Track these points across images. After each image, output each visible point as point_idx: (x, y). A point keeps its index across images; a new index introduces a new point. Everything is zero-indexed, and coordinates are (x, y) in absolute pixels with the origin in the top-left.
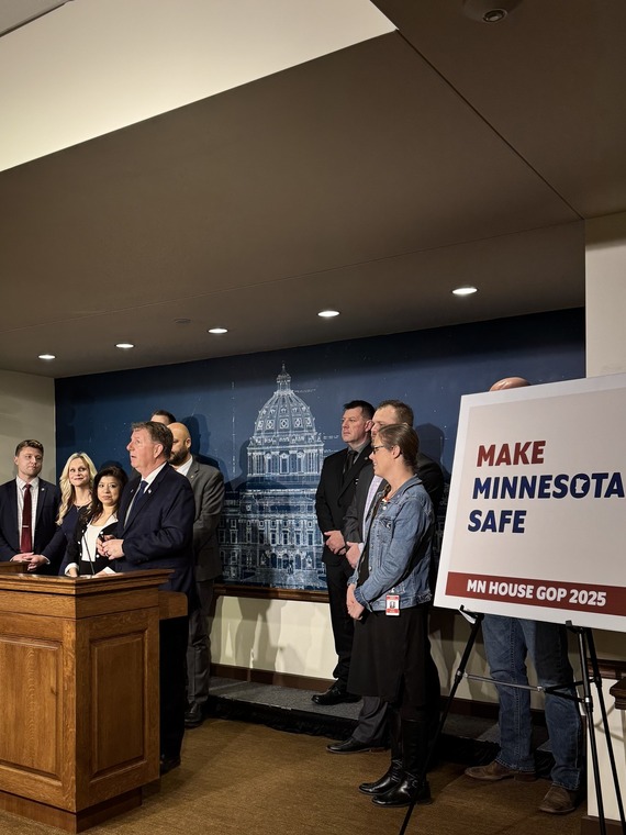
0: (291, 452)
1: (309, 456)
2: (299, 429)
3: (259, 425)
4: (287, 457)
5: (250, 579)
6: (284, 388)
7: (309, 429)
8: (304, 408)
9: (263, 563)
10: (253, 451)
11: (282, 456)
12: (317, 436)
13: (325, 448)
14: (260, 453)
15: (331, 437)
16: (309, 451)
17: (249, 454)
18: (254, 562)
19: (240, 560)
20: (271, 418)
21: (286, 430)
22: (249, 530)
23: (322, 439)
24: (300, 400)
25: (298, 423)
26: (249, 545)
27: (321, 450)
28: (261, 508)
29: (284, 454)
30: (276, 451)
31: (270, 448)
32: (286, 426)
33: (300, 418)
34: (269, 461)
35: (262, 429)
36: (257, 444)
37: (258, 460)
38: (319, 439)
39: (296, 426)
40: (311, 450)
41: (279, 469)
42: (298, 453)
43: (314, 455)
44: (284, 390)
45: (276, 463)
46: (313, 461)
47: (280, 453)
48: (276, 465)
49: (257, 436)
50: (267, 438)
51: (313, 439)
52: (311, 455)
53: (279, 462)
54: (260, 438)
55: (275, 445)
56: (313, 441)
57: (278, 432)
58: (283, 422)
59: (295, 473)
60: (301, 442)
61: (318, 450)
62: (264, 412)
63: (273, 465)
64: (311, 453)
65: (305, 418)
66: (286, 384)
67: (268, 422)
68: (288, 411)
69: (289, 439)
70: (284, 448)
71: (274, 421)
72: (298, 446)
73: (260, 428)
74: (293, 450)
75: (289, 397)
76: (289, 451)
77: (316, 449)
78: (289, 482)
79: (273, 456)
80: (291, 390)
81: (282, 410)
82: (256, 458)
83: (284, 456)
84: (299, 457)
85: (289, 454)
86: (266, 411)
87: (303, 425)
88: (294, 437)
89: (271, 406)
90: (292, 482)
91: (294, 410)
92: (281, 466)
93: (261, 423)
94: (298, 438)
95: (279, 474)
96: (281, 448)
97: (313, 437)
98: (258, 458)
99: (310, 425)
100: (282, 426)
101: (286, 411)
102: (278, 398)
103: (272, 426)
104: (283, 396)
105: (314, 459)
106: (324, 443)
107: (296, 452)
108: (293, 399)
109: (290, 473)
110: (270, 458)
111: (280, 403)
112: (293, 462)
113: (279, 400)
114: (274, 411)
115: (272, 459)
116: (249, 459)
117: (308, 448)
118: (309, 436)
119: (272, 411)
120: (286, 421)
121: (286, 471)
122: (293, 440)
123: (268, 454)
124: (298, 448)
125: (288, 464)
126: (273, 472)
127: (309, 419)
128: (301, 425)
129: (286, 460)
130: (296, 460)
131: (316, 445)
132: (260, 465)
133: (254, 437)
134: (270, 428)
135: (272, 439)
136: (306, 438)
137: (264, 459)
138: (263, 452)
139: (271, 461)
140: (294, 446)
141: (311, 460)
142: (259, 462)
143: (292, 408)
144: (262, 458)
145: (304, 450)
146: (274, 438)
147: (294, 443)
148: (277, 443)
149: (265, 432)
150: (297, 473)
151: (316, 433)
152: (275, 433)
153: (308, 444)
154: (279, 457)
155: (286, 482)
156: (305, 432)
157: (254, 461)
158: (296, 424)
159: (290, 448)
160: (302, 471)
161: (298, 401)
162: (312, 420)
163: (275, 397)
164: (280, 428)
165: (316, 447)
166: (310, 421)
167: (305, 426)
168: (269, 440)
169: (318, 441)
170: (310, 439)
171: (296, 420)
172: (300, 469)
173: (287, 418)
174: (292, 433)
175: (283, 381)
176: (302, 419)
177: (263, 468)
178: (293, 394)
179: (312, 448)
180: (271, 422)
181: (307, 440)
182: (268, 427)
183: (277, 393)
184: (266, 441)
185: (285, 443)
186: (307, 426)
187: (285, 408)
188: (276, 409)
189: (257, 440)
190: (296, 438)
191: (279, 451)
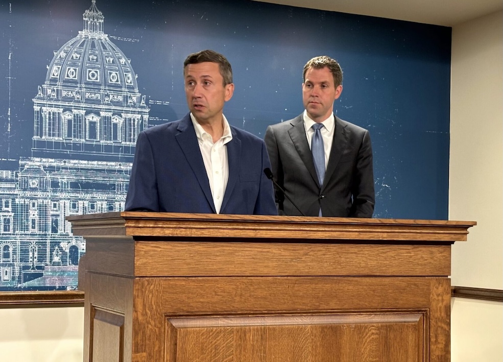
0: (103, 114)
1: (128, 122)
2: (116, 86)
3: (54, 71)
4: (96, 119)
5: (35, 283)
6: (94, 28)
7: (129, 87)
8: (123, 61)
9: (56, 259)
10: (44, 105)
12: (140, 99)
13: (150, 114)
14: (55, 110)
15: (159, 103)
16: (130, 116)
17: (36, 108)
18: (41, 258)
19: (18, 257)
20: (74, 64)
21: (94, 83)
22: (34, 214)
23: (147, 103)
24: (117, 49)
25: (114, 78)
26: (32, 235)
27: (146, 117)
28: (55, 184)
29: (92, 115)
30: (80, 109)
31: (71, 105)
32: (97, 79)
33: (118, 73)
34: (69, 121)
35: (58, 77)
36: (49, 96)
37: (52, 118)
38: (144, 102)
39: (111, 81)
40: (132, 115)
41: (85, 134)
42: (114, 117)
43: (136, 121)
44: (94, 31)
45: (80, 125)
46: (134, 129)
47: (87, 114)
48: (80, 128)
49: (50, 85)
50: (65, 91)
51: (135, 101)
52: (132, 122)
53: (85, 125)
54: (55, 89)
55: (79, 102)
56: (135, 104)
57: (83, 85)
58: (91, 73)
59: (109, 142)
60: (118, 102)
61: (142, 116)
62: (63, 54)
63: (74, 127)
64: (132, 119)
65: (124, 73)
66: (98, 24)
67: (69, 69)
68: (99, 60)
69: (100, 96)
70: (93, 107)
71: (77, 69)
72: (113, 107)
73: (56, 75)
74: (105, 111)
75: (102, 42)
76: (101, 113)
77: (138, 114)
78: (100, 152)
79: (74, 116)
80: (105, 33)
81: (91, 57)
82: (48, 116)
83: (93, 117)
84: (114, 121)
85: (100, 116)
86: (65, 54)
87: (121, 81)
88: (108, 96)
89: (74, 49)
90: (104, 153)
91: (108, 60)
92: (87, 130)
93: (57, 69)
94: (114, 96)
95: (84, 140)
96: (88, 106)
97: (135, 99)
98: (52, 115)
99: (131, 83)
100: (89, 78)
101: (97, 60)
102: (85, 41)
103: (74, 76)
104: (93, 39)
105: (136, 126)
106: (149, 108)
107: (110, 114)
108: (107, 46)
109: (102, 141)
110: (70, 117)
111: (88, 48)
112: (105, 127)
113: (86, 43)
114: (78, 56)
115: (75, 119)
116: (36, 115)
117: (127, 112)
118: (130, 97)
119: (74, 55)
120: (97, 72)
121: (95, 138)
122: (106, 99)
123: (67, 112)
124: (113, 110)
125: (99, 129)
126: (75, 137)
127: (130, 75)
128: (117, 81)
129: (95, 123)
130: (111, 124)
131: (139, 110)
132: (54, 125)
133: (45, 86)
134: (71, 77)
135: (74, 93)
136: (126, 98)
137: (61, 118)
138: (60, 108)
139: (73, 121)
140: (107, 107)
141: (132, 128)
142: (52, 121)
143: (106, 57)
144: (57, 117)
145: (122, 114)
146: (78, 92)
147: (107, 102)
148: (81, 99)
149: (64, 82)
150: (112, 142)
151: (139, 95)
152: (79, 85)
153: (128, 106)
154: (85, 119)
155: (94, 152)
156: (124, 91)
157: (44, 119)
158: (111, 78)
159: (101, 109)
160: (119, 140)
161: (114, 50)
162: (133, 78)
163: (81, 38)
164: (88, 80)
165: (138, 112)
166: (131, 78)
167: (123, 83)
168: (70, 93)
169: (141, 105)
170: (131, 101)
171: (110, 73)
172: (115, 138)
173: (98, 68)
174: (105, 90)
175: (94, 20)
176: (120, 73)
177: (59, 130)
178: (107, 39)
179: (134, 112)
180: (74, 71)
181: (127, 102)
182: (68, 76)
183: (83, 32)
184: (64, 94)
185: (93, 100)
186: (127, 84)
187: (95, 55)
188: (80, 54)
189: (50, 90)
190: (111, 96)
191: (85, 110)
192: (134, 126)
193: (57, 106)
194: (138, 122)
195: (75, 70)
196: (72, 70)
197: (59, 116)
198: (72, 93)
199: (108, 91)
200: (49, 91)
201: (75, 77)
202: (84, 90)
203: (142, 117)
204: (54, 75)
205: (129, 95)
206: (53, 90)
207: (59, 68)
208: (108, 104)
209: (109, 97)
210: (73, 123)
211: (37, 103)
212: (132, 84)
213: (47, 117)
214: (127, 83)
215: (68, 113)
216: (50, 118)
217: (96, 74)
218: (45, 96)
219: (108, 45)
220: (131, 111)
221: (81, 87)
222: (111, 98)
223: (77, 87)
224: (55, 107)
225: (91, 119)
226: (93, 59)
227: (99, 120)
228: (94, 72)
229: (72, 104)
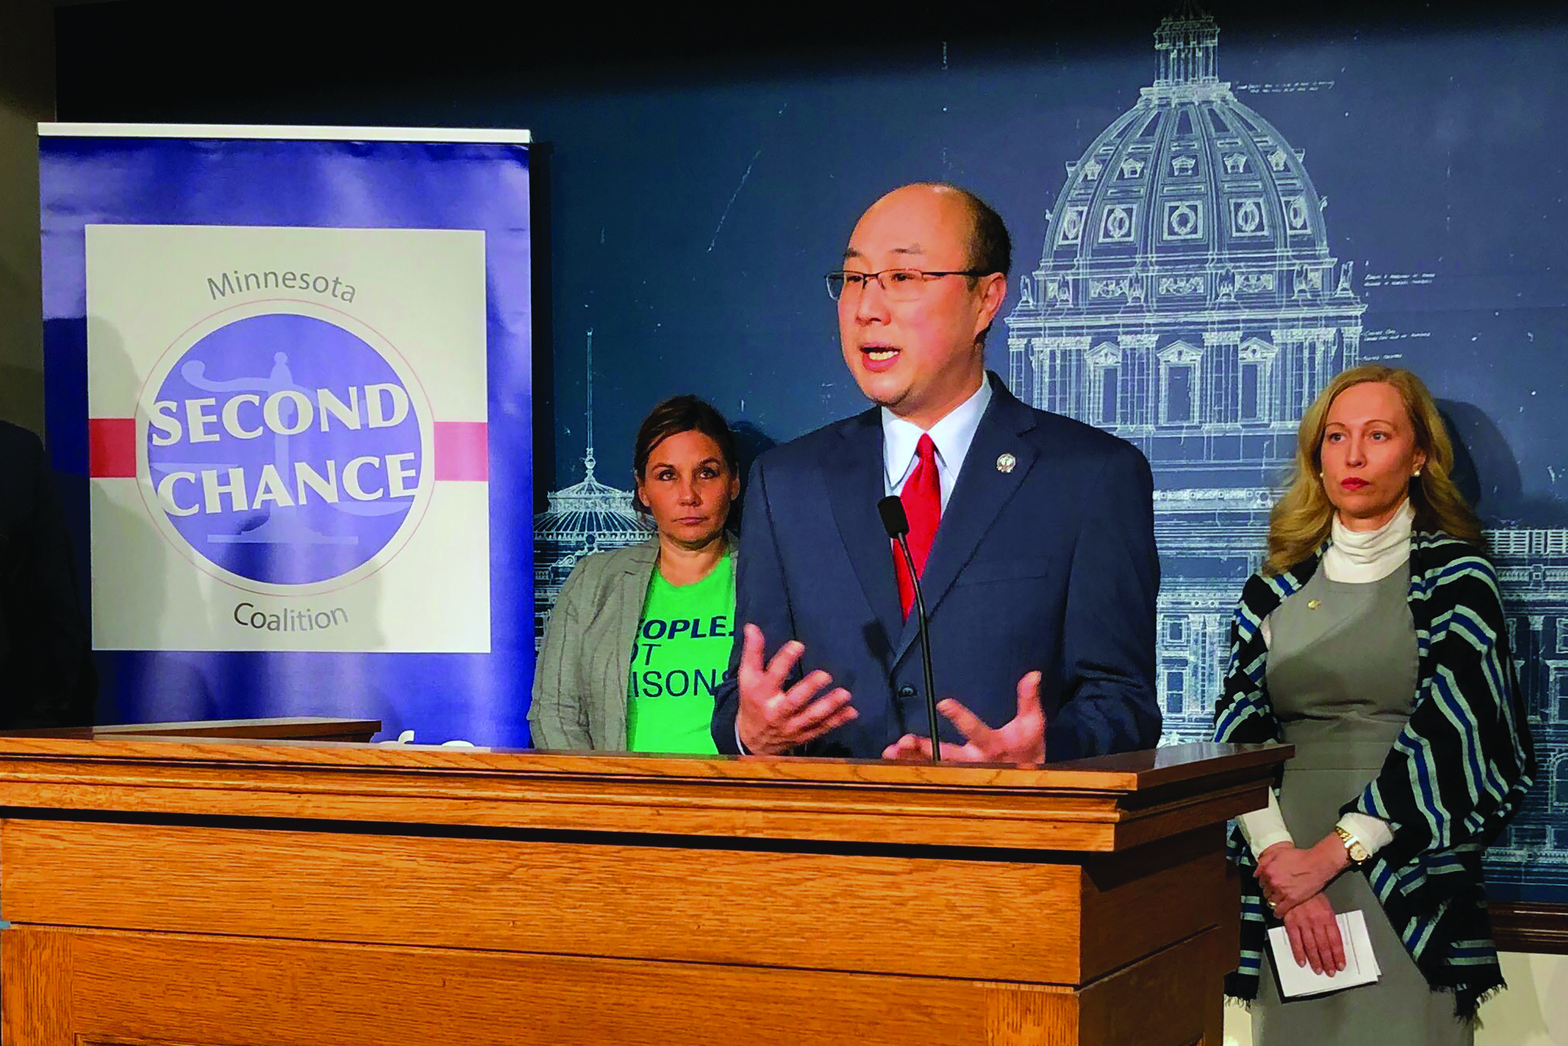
0: (1211, 338)
1: (1293, 357)
2: (1257, 244)
3: (1067, 225)
4: (1191, 357)
6: (1186, 69)
7: (1298, 242)
8: (1279, 158)
10: (1036, 332)
11: (1170, 356)
12: (1334, 276)
13: (1368, 321)
14: (1068, 343)
15: (1398, 280)
17: (1015, 343)
20: (1125, 196)
21: (1188, 246)
23: (1357, 284)
24: (1260, 124)
25: (1248, 218)
27: (1353, 333)
29: (1179, 345)
30: (1141, 333)
31: (1117, 322)
32: (1195, 231)
33: (1261, 201)
34: (1110, 373)
35: (1079, 241)
36: (1052, 304)
37: (1058, 368)
38: (1347, 285)
39: (1239, 229)
40: (1306, 331)
41: (1157, 407)
42: (1245, 345)
43: (1320, 349)
44: (1186, 80)
45: (1141, 381)
46: (1312, 376)
47: (1163, 343)
48: (1141, 390)
49: (1056, 268)
50: (1099, 280)
51: (1318, 285)
52: (1306, 353)
53: (1158, 380)
54: (1070, 278)
55: (1139, 310)
56: (1315, 293)
57: (1153, 257)
58: (1177, 213)
59: (1229, 425)
60: (1259, 296)
61: (1339, 331)
62: (1092, 168)
63: (1124, 390)
64: (1306, 344)
65: (1283, 199)
66: (1199, 54)
67: (1111, 212)
68: (1203, 168)
69: (1205, 284)
70: (1182, 320)
71: (1135, 207)
72: (1245, 314)
73: (1070, 237)
74: (1219, 330)
75: (1211, 111)
76: (1206, 335)
77: (1326, 326)
78: (1200, 462)
79: (1125, 356)
80: (1222, 80)
81: (1177, 164)
82: (1047, 363)
83: (1180, 353)
84: (1247, 357)
85: (1203, 347)
86: (1099, 168)
87: (1273, 227)
88: (1229, 278)
89: (1125, 146)
90: (1212, 462)
91: (1229, 163)
92: (1163, 393)
93: (1075, 216)
94: (1247, 279)
95: (1151, 427)
96: (1166, 321)
97: (1315, 277)
98: (1058, 361)
99: (1304, 227)
100: (1172, 232)
101: (1196, 169)
102: (1159, 114)
103: (1124, 231)
104: (1182, 104)
105: (1318, 368)
106: (1363, 301)
107: (1234, 337)
108: (1227, 119)
109: (1207, 427)
110: (1111, 361)
111: (1167, 138)
112: (1219, 380)
113: (1162, 121)
114: (1139, 166)
115: (1125, 365)
116: (1013, 364)
117: (1290, 323)
118: (1300, 273)
119: (1126, 166)
120: (1194, 208)
121: (1187, 417)
122: (1224, 290)
123: (1104, 345)
124: (1244, 321)
125: (1197, 387)
126: (1124, 421)
127: (1300, 202)
128: (1260, 227)
129: (1185, 371)
130: (1235, 370)
131: (1332, 312)
132: (1064, 392)
133: (1039, 274)
134: (1117, 235)
135: (1125, 284)
136: (1287, 280)
137: (1085, 365)
138: (1081, 335)
139: (1119, 373)
140: (1224, 315)
141: (1306, 372)
142: (1058, 378)
143: (1224, 155)
144: (1074, 363)
145: (1273, 332)
146: (1137, 281)
147: (1225, 300)
148: (1146, 300)
149: (1095, 253)
150: (1238, 425)
151: (1330, 263)
152: (1138, 258)
153: (1294, 305)
154: (1158, 360)
155: (1184, 462)
156: (1281, 258)
157: (1035, 375)
158: (1240, 221)
159: (1207, 323)
160: (1263, 416)
161: (1251, 128)
162: (1313, 208)
163: (1147, 108)
164: (1166, 236)
165: (1327, 318)
166: (1305, 213)
167: (1280, 232)
168: (1112, 287)
169: (1339, 293)
170: (1303, 287)
171: (1238, 206)
172: (1250, 410)
173: (1199, 195)
174: (1220, 260)
175: (1187, 43)
176: (1268, 202)
177: (1078, 401)
178: (1230, 96)
179: (1311, 322)
180: (1124, 215)
181: (1290, 290)
182: (1107, 234)
183: (1155, 88)
184: (1095, 290)
185: (1183, 299)
186: (1289, 232)
187: (1188, 157)
188: (1145, 160)
189: (1056, 285)
190: (1239, 280)
191: (1155, 332)
192: (1312, 367)
193: (1075, 331)
194: (1326, 352)
195: (1129, 212)
196: (1119, 213)
197: (1079, 360)
198: (1118, 284)
199: (1230, 265)
200: (1052, 288)
201: (1128, 234)
202: (1154, 271)
203: (1340, 333)
204: (1066, 237)
205: (1297, 268)
206: (1064, 284)
207: (1081, 213)
208: (1230, 307)
209: (1233, 283)
210: (1120, 378)
211: (1019, 329)
212: (1309, 231)
213: (1046, 368)
214: (1292, 228)
215: (1105, 347)
216: (1052, 368)
217: (1191, 215)
218: (1041, 303)
219: (1229, 115)
220: (1304, 319)
221: (1144, 264)
222: (1237, 286)
223: (1134, 264)
224: (1068, 335)
225: (1174, 359)
226: (1183, 170)
227: (1199, 358)
228: (1187, 211)
229: (1118, 319)
